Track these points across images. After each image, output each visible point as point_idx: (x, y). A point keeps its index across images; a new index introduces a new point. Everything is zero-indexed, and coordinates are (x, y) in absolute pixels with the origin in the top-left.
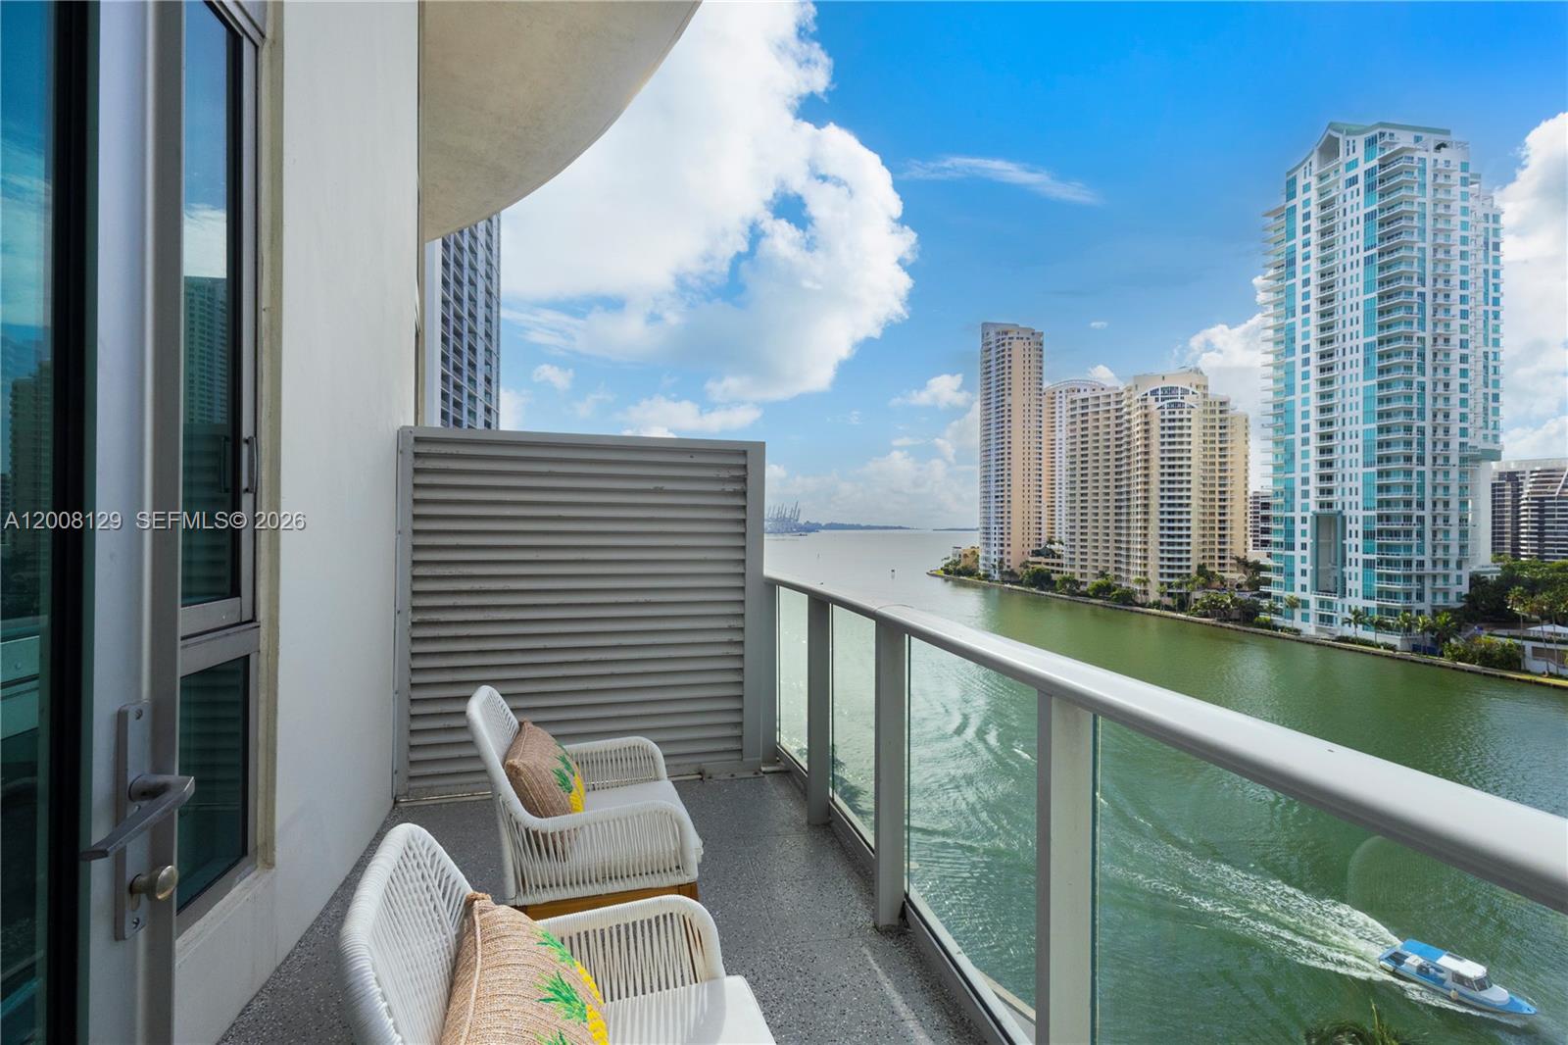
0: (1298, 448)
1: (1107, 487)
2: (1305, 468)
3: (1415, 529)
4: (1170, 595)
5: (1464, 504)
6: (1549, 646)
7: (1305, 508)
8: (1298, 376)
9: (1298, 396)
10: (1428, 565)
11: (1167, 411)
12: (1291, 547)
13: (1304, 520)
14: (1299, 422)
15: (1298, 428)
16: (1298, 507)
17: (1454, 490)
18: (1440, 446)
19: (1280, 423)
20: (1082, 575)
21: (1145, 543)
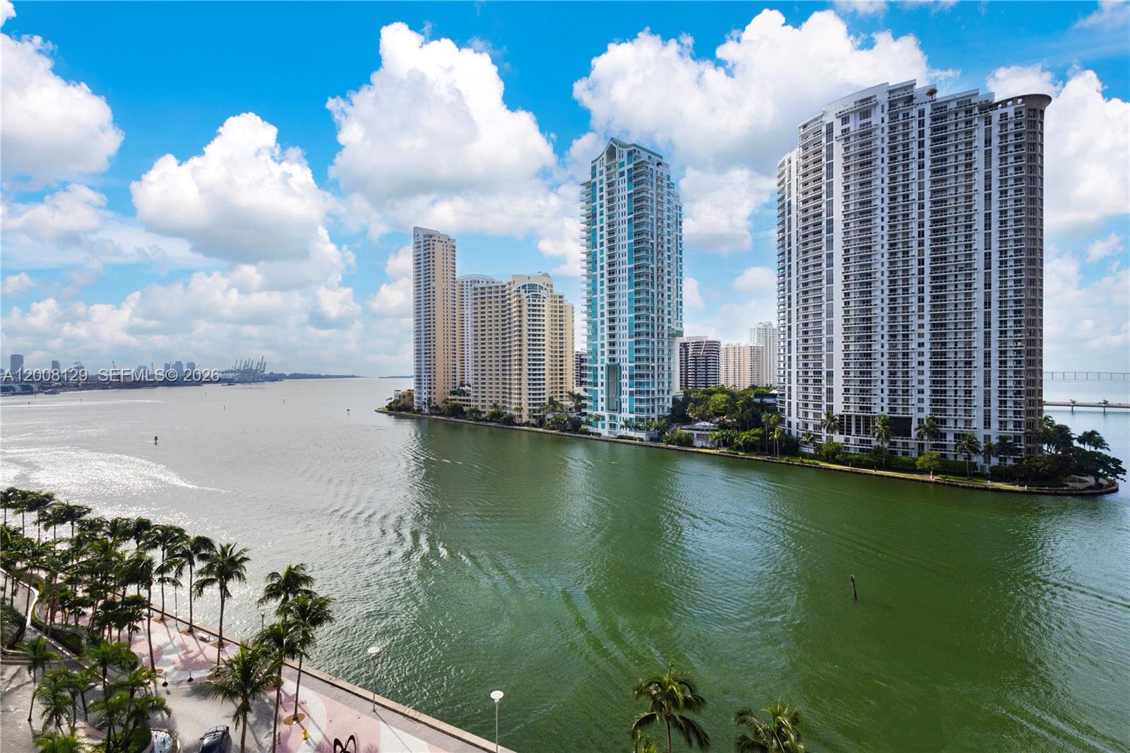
0: (599, 326)
1: (497, 348)
2: (602, 338)
3: (651, 373)
4: (534, 417)
5: (669, 359)
6: (703, 433)
7: (603, 361)
8: (599, 283)
9: (599, 295)
10: (656, 393)
11: (531, 299)
12: (596, 385)
13: (602, 369)
14: (599, 311)
15: (599, 315)
16: (599, 361)
17: (666, 352)
18: (660, 328)
19: (590, 311)
20: (483, 407)
21: (520, 384)
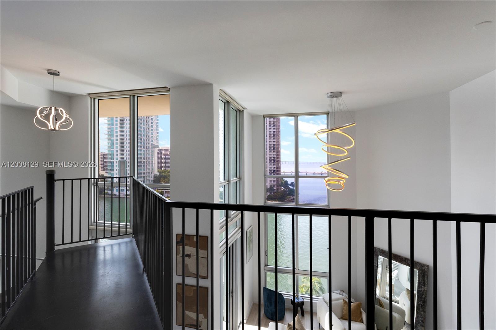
0: (115, 142)
2: (117, 147)
3: (143, 164)
5: (152, 158)
6: (168, 190)
7: (117, 159)
8: (114, 121)
9: (115, 126)
10: (145, 173)
12: (113, 170)
13: (116, 162)
14: (115, 134)
15: (115, 136)
16: (115, 159)
17: (150, 155)
18: (148, 144)
19: (110, 134)
